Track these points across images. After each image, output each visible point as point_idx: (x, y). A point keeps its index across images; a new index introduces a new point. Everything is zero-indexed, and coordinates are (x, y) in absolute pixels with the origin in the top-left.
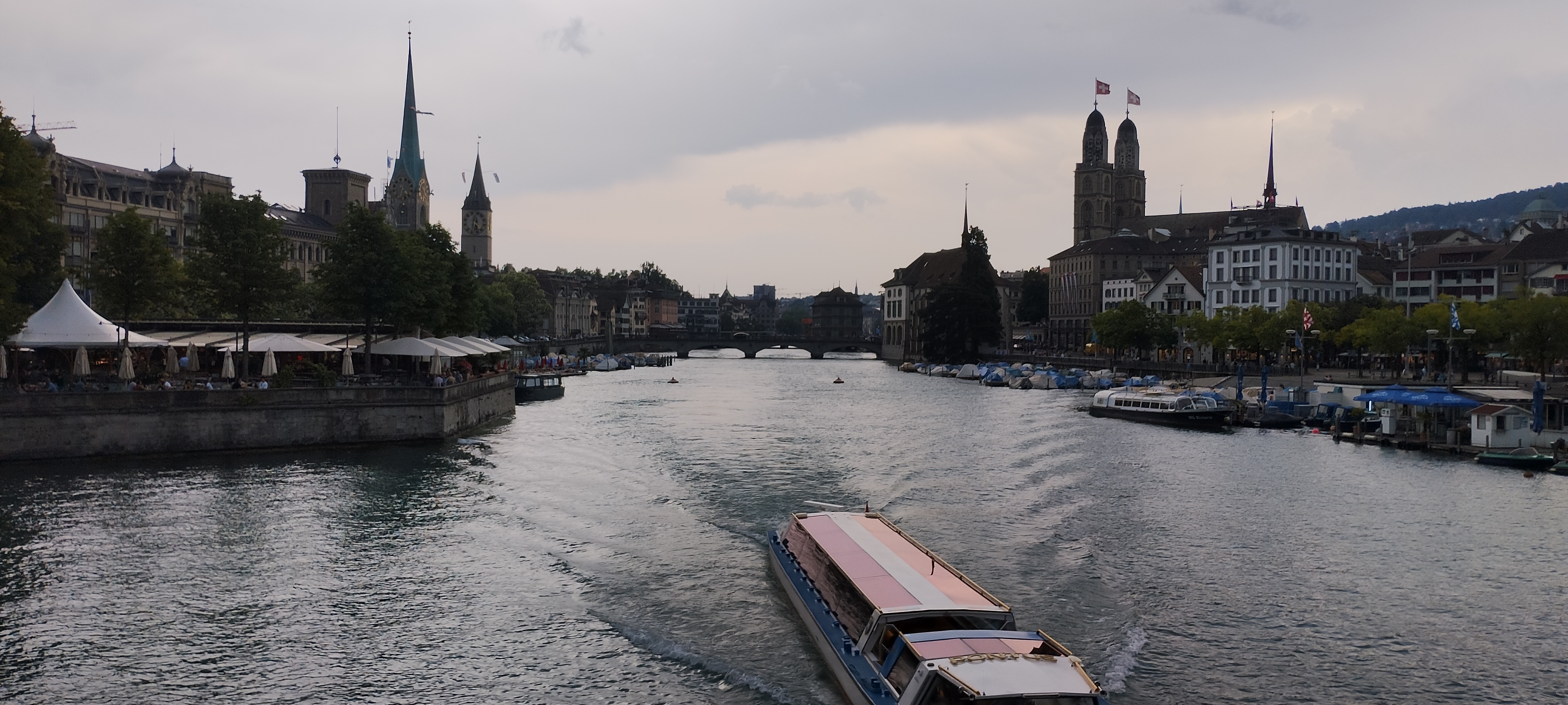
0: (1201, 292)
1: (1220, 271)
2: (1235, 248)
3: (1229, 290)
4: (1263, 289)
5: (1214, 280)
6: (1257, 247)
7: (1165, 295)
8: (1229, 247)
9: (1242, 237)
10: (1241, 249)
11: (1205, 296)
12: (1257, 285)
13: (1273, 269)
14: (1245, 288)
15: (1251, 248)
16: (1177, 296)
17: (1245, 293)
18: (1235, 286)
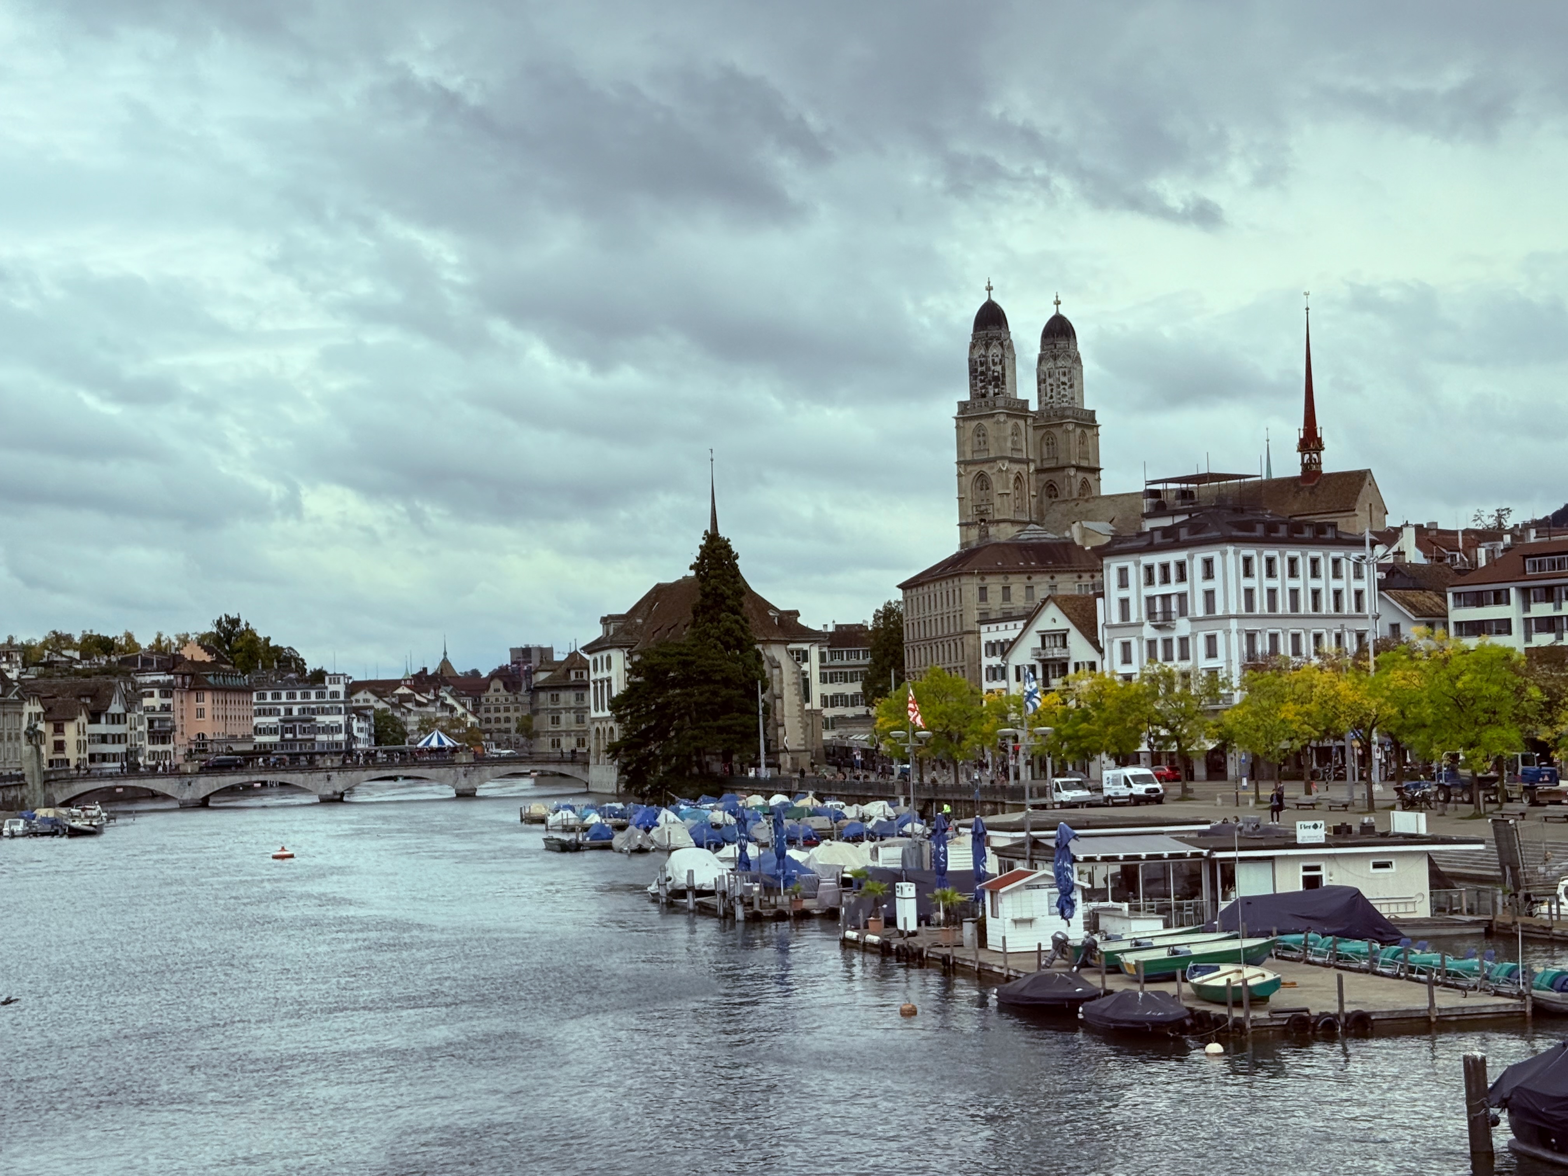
0: (1095, 644)
1: (1124, 602)
2: (1147, 559)
3: (1140, 639)
4: (1195, 635)
5: (1116, 619)
6: (1181, 555)
7: (1036, 652)
8: (1135, 557)
9: (1158, 538)
10: (1156, 559)
11: (1101, 651)
12: (1182, 627)
13: (1209, 595)
14: (1167, 635)
15: (1172, 557)
16: (1057, 653)
17: (1168, 642)
18: (1148, 632)
